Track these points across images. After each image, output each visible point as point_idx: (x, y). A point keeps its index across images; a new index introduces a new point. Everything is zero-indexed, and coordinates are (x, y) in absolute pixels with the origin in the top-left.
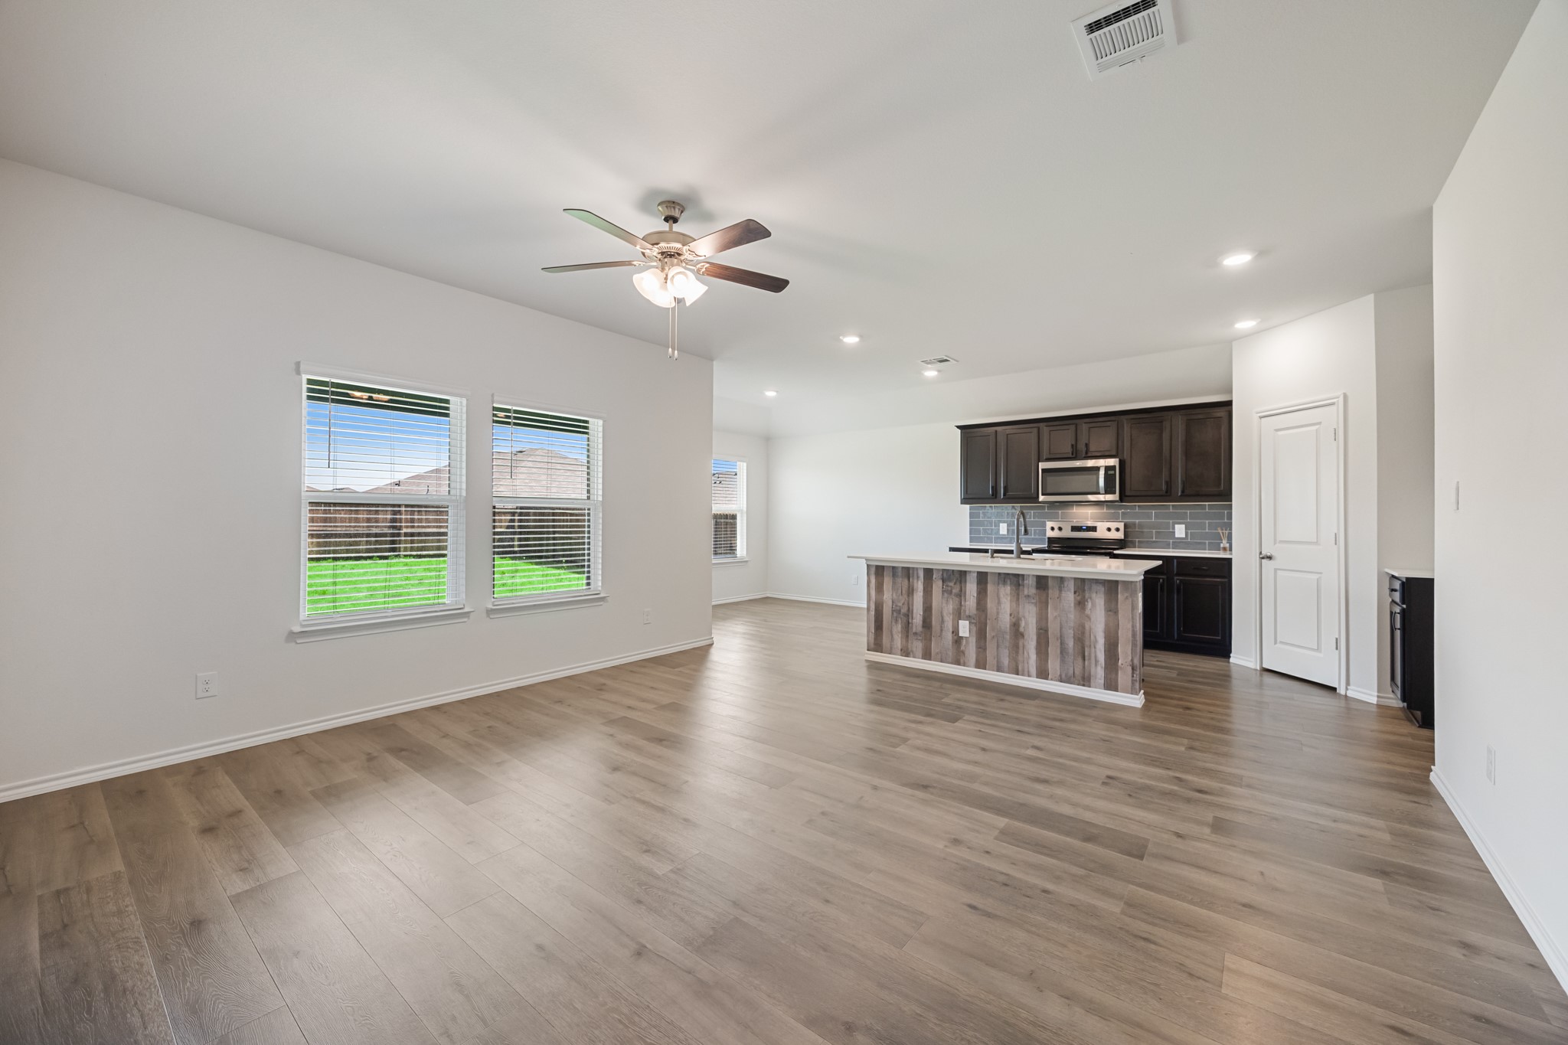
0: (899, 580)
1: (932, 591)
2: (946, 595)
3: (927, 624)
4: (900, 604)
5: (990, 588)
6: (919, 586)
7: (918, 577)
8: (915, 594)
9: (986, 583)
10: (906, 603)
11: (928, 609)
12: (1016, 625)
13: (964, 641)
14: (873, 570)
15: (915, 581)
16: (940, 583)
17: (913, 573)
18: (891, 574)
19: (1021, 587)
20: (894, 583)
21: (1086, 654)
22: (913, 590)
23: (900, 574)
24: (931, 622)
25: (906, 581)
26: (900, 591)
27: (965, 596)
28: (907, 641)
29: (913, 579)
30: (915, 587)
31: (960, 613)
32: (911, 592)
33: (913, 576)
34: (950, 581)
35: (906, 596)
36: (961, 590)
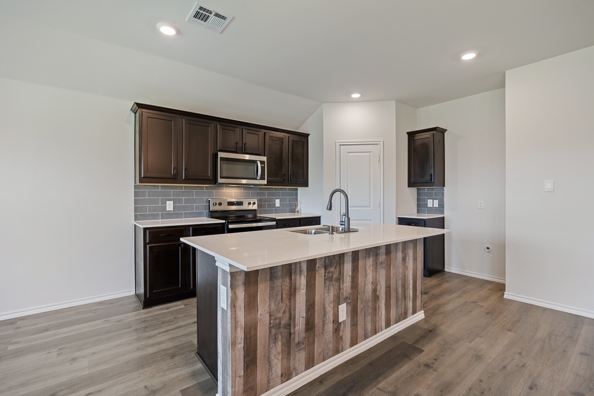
0: (278, 282)
1: (315, 284)
2: (328, 283)
3: (310, 326)
4: (280, 315)
5: (361, 263)
6: (302, 281)
7: (301, 271)
8: (297, 294)
9: (358, 260)
10: (287, 310)
11: (310, 307)
12: (375, 291)
13: (342, 325)
14: (241, 279)
15: (298, 277)
16: (322, 271)
17: (296, 268)
18: (268, 277)
19: (378, 256)
20: (272, 288)
21: (406, 295)
22: (295, 289)
23: (280, 273)
24: (314, 321)
25: (287, 280)
26: (279, 297)
27: (343, 278)
28: (289, 359)
29: (296, 275)
30: (297, 286)
31: (339, 298)
32: (292, 292)
33: (295, 271)
34: (332, 267)
35: (286, 301)
36: (340, 274)
